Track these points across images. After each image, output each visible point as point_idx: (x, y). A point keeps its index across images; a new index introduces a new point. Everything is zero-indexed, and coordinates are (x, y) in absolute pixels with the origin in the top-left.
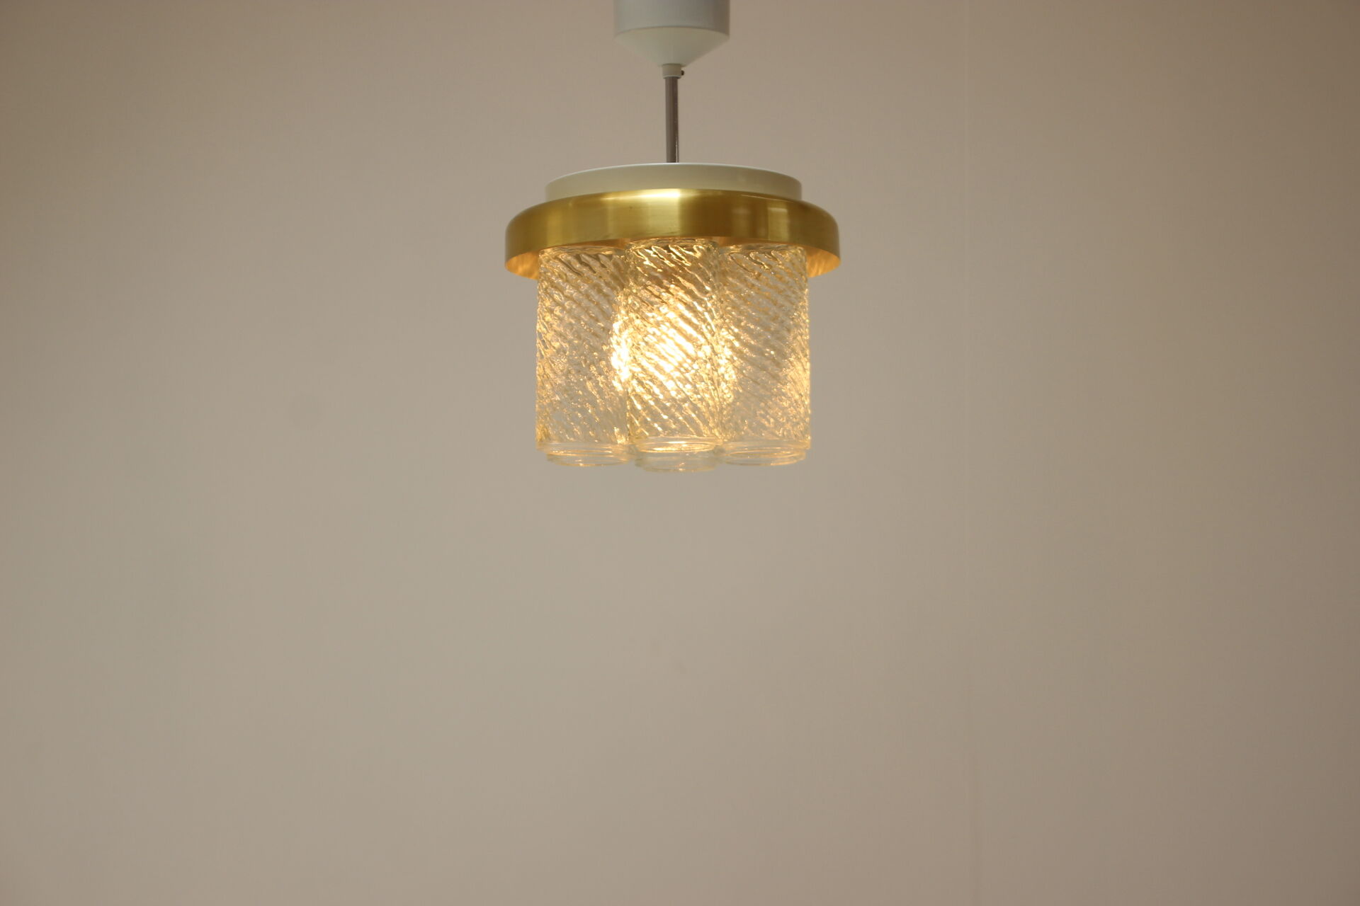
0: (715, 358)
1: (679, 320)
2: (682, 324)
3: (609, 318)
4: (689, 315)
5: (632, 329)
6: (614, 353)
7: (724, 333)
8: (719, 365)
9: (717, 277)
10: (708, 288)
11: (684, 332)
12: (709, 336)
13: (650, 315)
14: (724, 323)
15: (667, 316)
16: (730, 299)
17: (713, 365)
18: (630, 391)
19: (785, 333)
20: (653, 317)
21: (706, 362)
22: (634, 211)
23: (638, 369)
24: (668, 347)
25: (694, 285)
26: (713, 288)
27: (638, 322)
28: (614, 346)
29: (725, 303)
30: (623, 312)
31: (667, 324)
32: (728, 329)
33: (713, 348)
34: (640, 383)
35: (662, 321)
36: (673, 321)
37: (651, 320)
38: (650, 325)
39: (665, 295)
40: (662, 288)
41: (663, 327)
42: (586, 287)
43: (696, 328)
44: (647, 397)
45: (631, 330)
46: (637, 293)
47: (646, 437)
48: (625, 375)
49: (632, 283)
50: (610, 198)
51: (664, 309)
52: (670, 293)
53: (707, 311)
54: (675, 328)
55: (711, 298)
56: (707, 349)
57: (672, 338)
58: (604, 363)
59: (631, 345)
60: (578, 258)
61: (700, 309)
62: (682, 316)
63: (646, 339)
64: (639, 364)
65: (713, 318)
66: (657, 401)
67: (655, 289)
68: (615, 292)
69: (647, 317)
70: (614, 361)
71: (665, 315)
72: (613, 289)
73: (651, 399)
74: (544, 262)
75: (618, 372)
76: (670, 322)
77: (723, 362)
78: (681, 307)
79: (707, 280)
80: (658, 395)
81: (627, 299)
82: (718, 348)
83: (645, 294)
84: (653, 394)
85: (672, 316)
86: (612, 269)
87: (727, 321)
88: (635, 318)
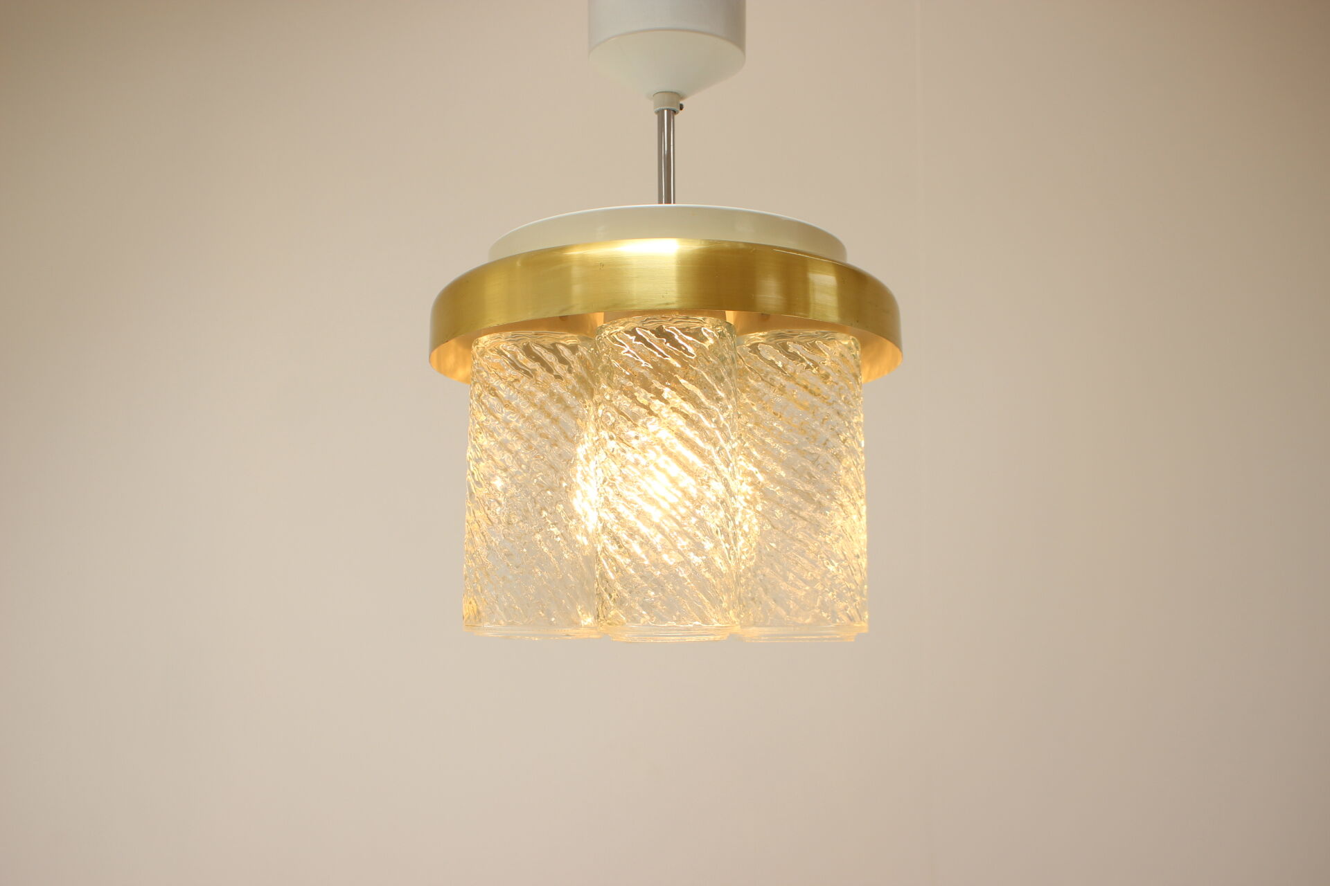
0: (730, 500)
1: (675, 441)
2: (680, 448)
3: (573, 441)
4: (690, 433)
5: (604, 456)
6: (578, 492)
7: (743, 463)
8: (736, 510)
9: (734, 377)
10: (721, 394)
11: (681, 459)
12: (722, 467)
13: (632, 433)
14: (741, 447)
15: (658, 435)
16: (752, 411)
17: (727, 510)
18: (599, 549)
19: (834, 462)
20: (637, 438)
21: (715, 506)
22: (610, 271)
23: (610, 517)
24: (658, 486)
25: (701, 389)
26: (728, 393)
27: (612, 445)
28: (578, 479)
29: (744, 419)
30: (592, 430)
31: (658, 448)
32: (749, 456)
33: (727, 485)
34: (616, 540)
35: (651, 444)
36: (667, 444)
37: (635, 443)
38: (630, 448)
39: (657, 404)
40: (649, 391)
41: (651, 455)
42: (541, 395)
43: (701, 454)
44: (623, 561)
45: (602, 456)
46: (611, 401)
47: (623, 624)
48: (592, 524)
49: (604, 386)
50: (575, 253)
51: (653, 425)
52: (662, 400)
53: (719, 429)
54: (670, 454)
55: (725, 409)
56: (718, 487)
57: (664, 471)
58: (560, 507)
59: (602, 479)
60: (528, 351)
61: (706, 423)
62: (680, 436)
63: (625, 471)
64: (613, 510)
65: (727, 440)
66: (638, 566)
67: (642, 395)
68: (580, 401)
69: (629, 439)
70: (578, 503)
71: (655, 433)
72: (579, 395)
73: (629, 565)
74: (477, 356)
75: (583, 519)
76: (663, 446)
77: (740, 503)
78: (680, 422)
79: (720, 380)
80: (643, 560)
81: (597, 409)
82: (734, 486)
83: (624, 402)
84: (631, 555)
85: (664, 434)
86: (577, 367)
87: (747, 444)
88: (607, 438)
